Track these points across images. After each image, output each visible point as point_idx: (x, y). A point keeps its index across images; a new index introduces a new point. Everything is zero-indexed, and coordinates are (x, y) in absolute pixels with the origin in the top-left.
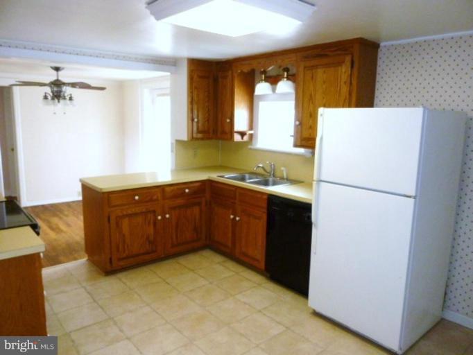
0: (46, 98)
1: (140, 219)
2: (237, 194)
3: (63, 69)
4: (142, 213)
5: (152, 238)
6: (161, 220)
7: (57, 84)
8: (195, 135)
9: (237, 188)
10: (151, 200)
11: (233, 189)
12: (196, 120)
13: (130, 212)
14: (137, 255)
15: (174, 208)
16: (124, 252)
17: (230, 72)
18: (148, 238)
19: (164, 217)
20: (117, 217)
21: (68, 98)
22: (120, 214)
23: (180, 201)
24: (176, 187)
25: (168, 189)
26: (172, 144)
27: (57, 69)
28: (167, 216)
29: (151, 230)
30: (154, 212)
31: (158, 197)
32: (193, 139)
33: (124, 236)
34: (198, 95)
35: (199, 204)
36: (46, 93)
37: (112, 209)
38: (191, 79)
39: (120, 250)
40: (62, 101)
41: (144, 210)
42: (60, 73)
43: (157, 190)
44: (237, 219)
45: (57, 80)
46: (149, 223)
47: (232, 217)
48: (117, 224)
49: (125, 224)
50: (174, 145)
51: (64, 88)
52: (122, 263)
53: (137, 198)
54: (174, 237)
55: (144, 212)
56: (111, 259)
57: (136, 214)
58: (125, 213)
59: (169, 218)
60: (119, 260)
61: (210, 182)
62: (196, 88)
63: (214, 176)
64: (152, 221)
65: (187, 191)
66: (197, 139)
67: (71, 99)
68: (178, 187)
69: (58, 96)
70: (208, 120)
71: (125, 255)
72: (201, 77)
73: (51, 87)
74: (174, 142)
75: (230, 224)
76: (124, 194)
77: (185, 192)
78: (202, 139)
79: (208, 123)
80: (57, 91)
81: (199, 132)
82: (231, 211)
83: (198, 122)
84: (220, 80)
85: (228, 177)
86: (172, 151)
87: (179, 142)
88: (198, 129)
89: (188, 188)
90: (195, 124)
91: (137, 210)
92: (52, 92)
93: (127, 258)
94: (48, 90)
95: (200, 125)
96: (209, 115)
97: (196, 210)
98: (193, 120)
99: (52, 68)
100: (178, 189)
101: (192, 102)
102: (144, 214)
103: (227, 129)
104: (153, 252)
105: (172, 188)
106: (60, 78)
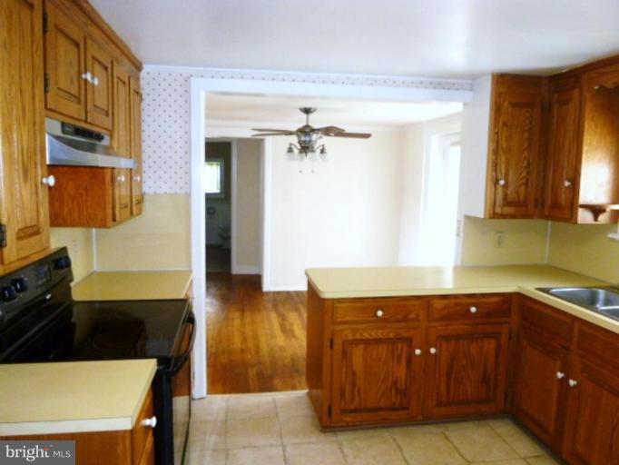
0: (290, 150)
1: (383, 350)
2: (576, 333)
3: (315, 110)
4: (388, 340)
5: (401, 385)
6: (420, 356)
7: (306, 131)
8: (498, 210)
9: (574, 319)
10: (405, 319)
11: (568, 320)
12: (502, 182)
13: (366, 335)
14: (376, 410)
15: (447, 338)
16: (353, 400)
17: (576, 93)
18: (395, 382)
19: (426, 352)
20: (344, 342)
21: (318, 151)
22: (350, 337)
23: (458, 327)
24: (453, 301)
25: (438, 304)
26: (459, 221)
27: (307, 111)
28: (433, 351)
29: (401, 372)
30: (409, 341)
31: (418, 316)
32: (494, 215)
33: (354, 374)
34: (509, 139)
35: (496, 336)
36: (291, 144)
37: (339, 328)
38: (497, 109)
39: (347, 395)
40: (310, 155)
41: (391, 335)
42: (311, 116)
43: (417, 302)
44: (572, 383)
45: (307, 126)
46: (399, 359)
47: (560, 375)
48: (345, 354)
49: (358, 354)
50: (462, 225)
51: (314, 137)
52: (348, 418)
53: (380, 313)
54: (443, 388)
55: (390, 339)
56: (330, 408)
57: (377, 341)
58: (358, 336)
59: (435, 354)
60: (345, 411)
61: (520, 299)
62: (505, 125)
63: (530, 287)
64: (404, 356)
65: (473, 309)
66: (503, 216)
67: (323, 151)
68: (458, 301)
69: (306, 148)
70: (526, 184)
71: (353, 406)
72: (515, 105)
73: (298, 136)
74: (462, 219)
75: (555, 391)
76: (360, 304)
77: (469, 310)
78: (513, 216)
79: (527, 187)
80: (305, 140)
81: (507, 203)
82: (558, 363)
83: (506, 186)
84: (555, 107)
85: (555, 293)
86: (458, 235)
87: (470, 220)
88: (505, 197)
89: (474, 305)
90: (500, 190)
91: (380, 334)
92: (300, 142)
93: (356, 411)
94: (294, 139)
95: (510, 191)
96: (528, 173)
97: (490, 346)
98: (496, 182)
99: (301, 110)
100: (457, 305)
101: (497, 149)
102: (392, 341)
103: (563, 199)
104: (403, 408)
105: (446, 302)
106: (310, 124)
